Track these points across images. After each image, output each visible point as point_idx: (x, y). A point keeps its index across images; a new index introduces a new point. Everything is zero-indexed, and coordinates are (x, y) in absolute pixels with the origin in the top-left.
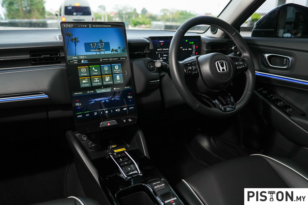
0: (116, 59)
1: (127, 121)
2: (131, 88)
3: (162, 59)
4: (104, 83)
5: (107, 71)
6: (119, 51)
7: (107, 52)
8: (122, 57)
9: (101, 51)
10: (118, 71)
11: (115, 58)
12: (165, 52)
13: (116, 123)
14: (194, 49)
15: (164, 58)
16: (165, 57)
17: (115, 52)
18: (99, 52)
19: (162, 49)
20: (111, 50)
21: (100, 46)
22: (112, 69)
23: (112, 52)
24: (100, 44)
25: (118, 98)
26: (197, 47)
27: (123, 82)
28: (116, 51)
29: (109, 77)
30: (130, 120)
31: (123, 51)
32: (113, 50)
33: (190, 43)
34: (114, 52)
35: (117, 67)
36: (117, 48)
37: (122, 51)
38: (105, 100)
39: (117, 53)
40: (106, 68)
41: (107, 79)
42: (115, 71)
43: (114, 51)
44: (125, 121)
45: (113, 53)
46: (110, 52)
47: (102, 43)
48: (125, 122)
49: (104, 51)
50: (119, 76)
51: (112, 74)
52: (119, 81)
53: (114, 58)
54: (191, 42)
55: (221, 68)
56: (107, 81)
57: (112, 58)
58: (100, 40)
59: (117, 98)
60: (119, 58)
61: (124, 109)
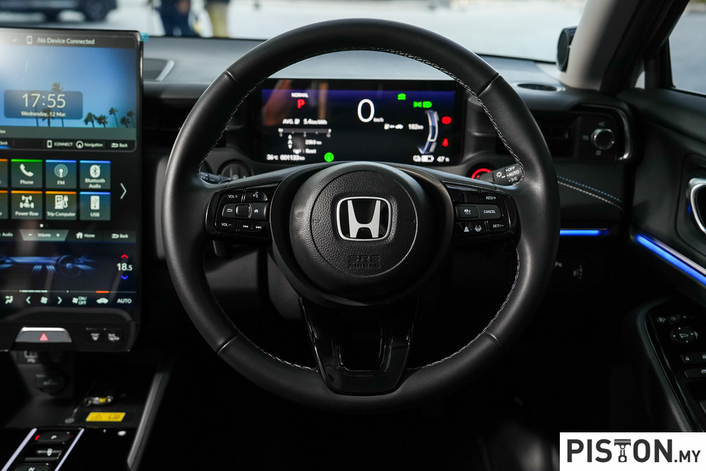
0: (97, 145)
1: (103, 337)
2: (134, 240)
3: (301, 154)
4: (50, 214)
5: (62, 179)
6: (111, 122)
7: (70, 123)
8: (118, 142)
9: (53, 118)
10: (99, 184)
11: (94, 142)
12: (311, 131)
13: (68, 339)
14: (434, 128)
15: (308, 151)
16: (311, 147)
17: (97, 125)
18: (46, 121)
19: (302, 121)
20: (85, 115)
21: (51, 103)
22: (79, 174)
23: (86, 121)
24: (51, 97)
25: (85, 263)
26: (447, 120)
27: (108, 218)
28: (101, 120)
29: (66, 199)
30: (113, 338)
31: (124, 121)
32: (90, 118)
33: (416, 104)
34: (93, 122)
35: (95, 171)
36: (105, 112)
37: (119, 121)
38: (44, 265)
39: (102, 126)
40: (61, 171)
41: (61, 202)
42: (87, 180)
43: (95, 122)
44: (95, 337)
45: (90, 125)
46: (79, 124)
47: (60, 92)
48: (95, 339)
49: (62, 118)
50: (98, 198)
51: (78, 190)
52: (97, 215)
53: (89, 141)
54: (422, 100)
55: (355, 226)
56: (60, 211)
57: (84, 141)
58: (55, 85)
59: (81, 264)
60: (107, 143)
61: (100, 301)
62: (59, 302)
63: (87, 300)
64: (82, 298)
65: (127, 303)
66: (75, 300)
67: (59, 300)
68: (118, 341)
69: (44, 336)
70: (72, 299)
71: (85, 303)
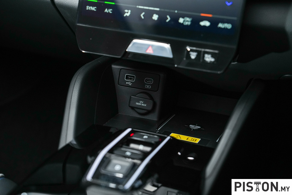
61: (203, 23)
62: (167, 21)
63: (192, 21)
64: (188, 19)
65: (227, 29)
66: (181, 20)
67: (167, 19)
68: (214, 62)
69: (150, 48)
70: (179, 19)
71: (189, 23)
